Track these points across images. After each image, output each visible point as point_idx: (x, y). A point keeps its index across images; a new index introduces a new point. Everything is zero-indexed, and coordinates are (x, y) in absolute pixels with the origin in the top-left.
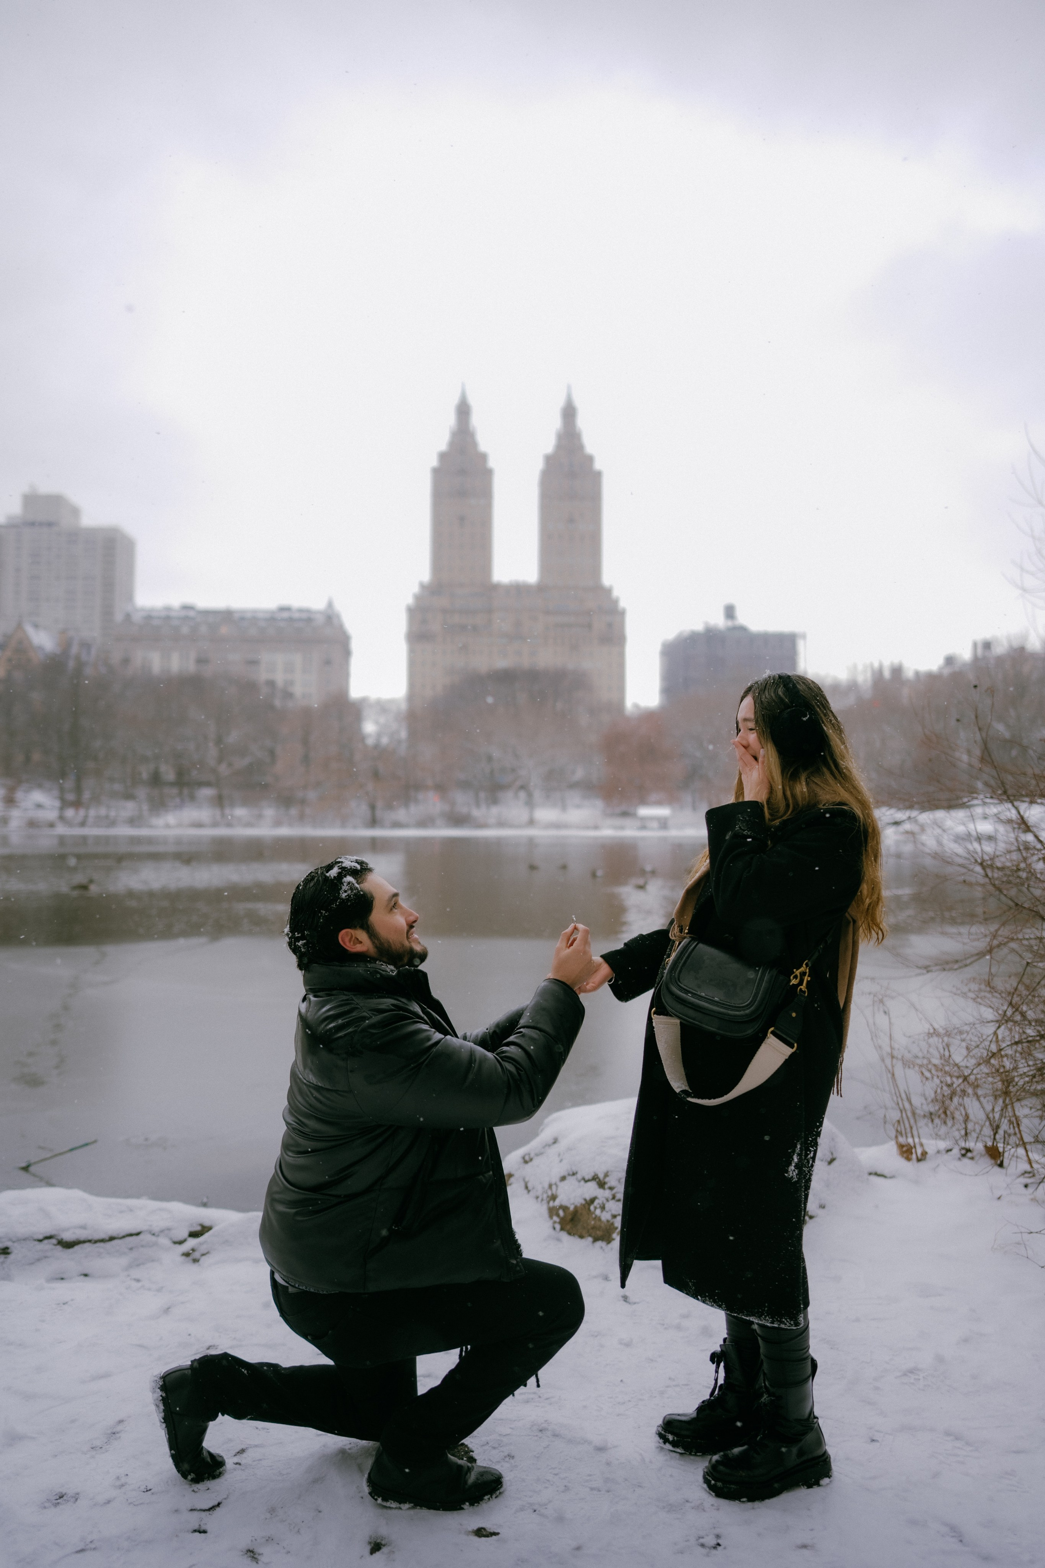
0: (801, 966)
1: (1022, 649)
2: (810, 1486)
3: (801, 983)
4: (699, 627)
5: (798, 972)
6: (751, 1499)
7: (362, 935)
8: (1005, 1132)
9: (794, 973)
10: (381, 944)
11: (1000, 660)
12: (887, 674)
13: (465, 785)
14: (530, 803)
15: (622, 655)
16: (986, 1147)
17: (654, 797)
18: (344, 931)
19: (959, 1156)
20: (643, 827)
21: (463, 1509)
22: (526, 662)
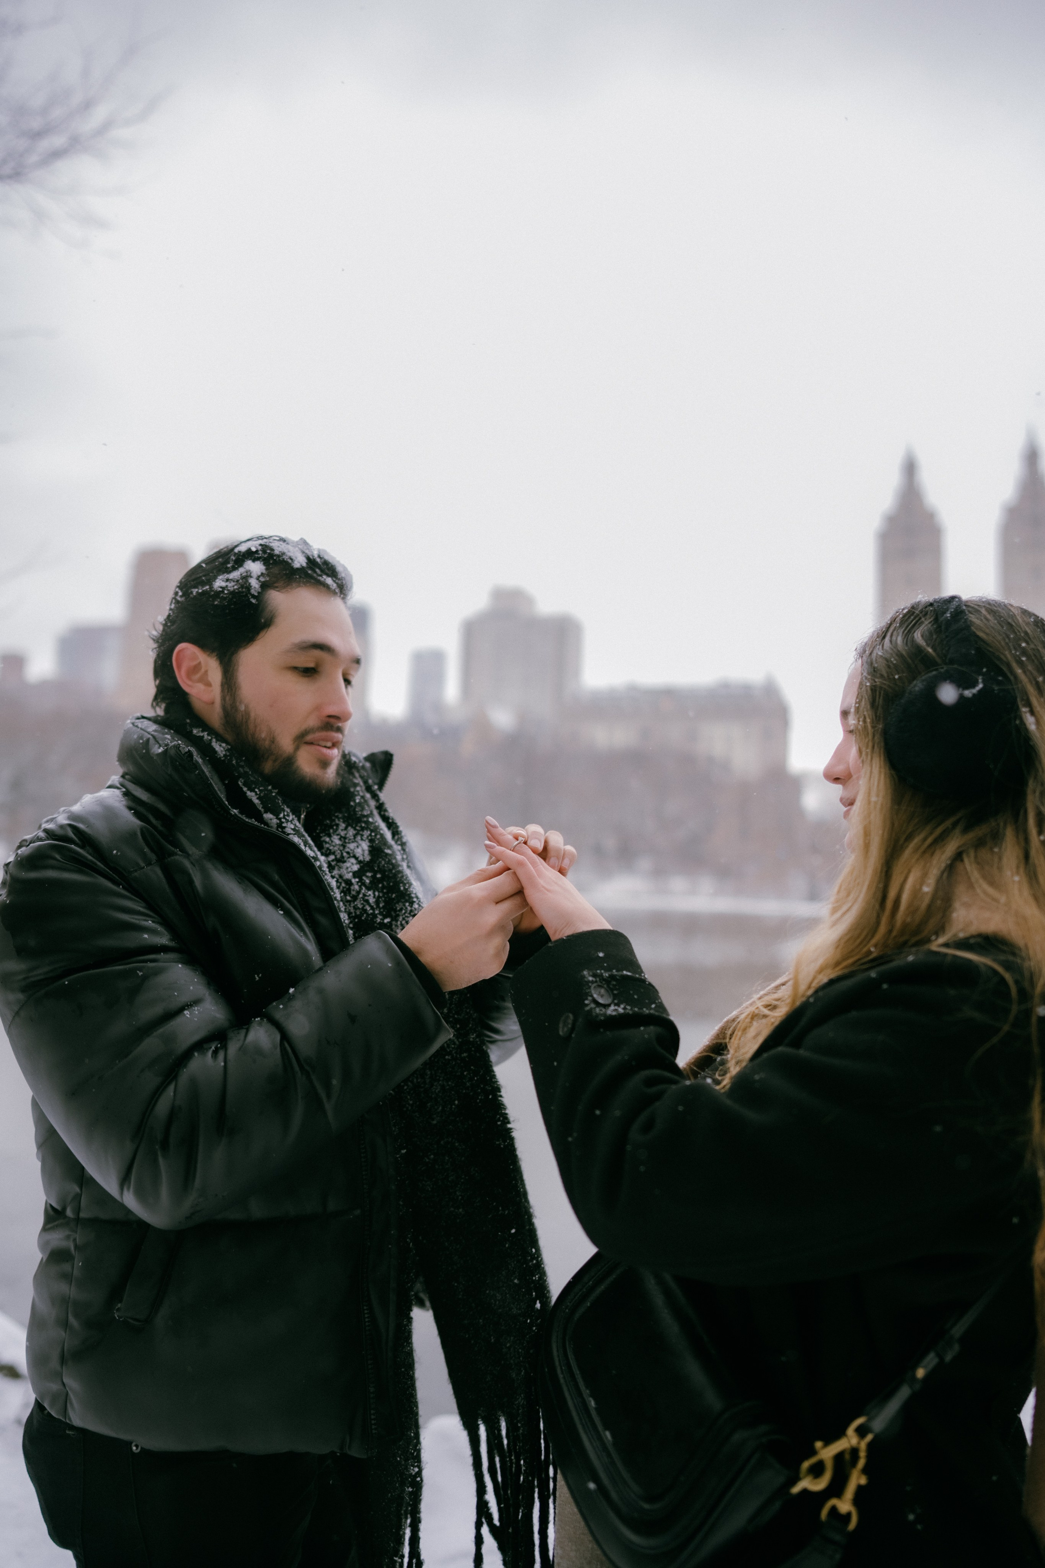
0: (840, 1433)
3: (836, 1488)
5: (827, 1453)
7: (213, 668)
9: (814, 1452)
10: (234, 707)
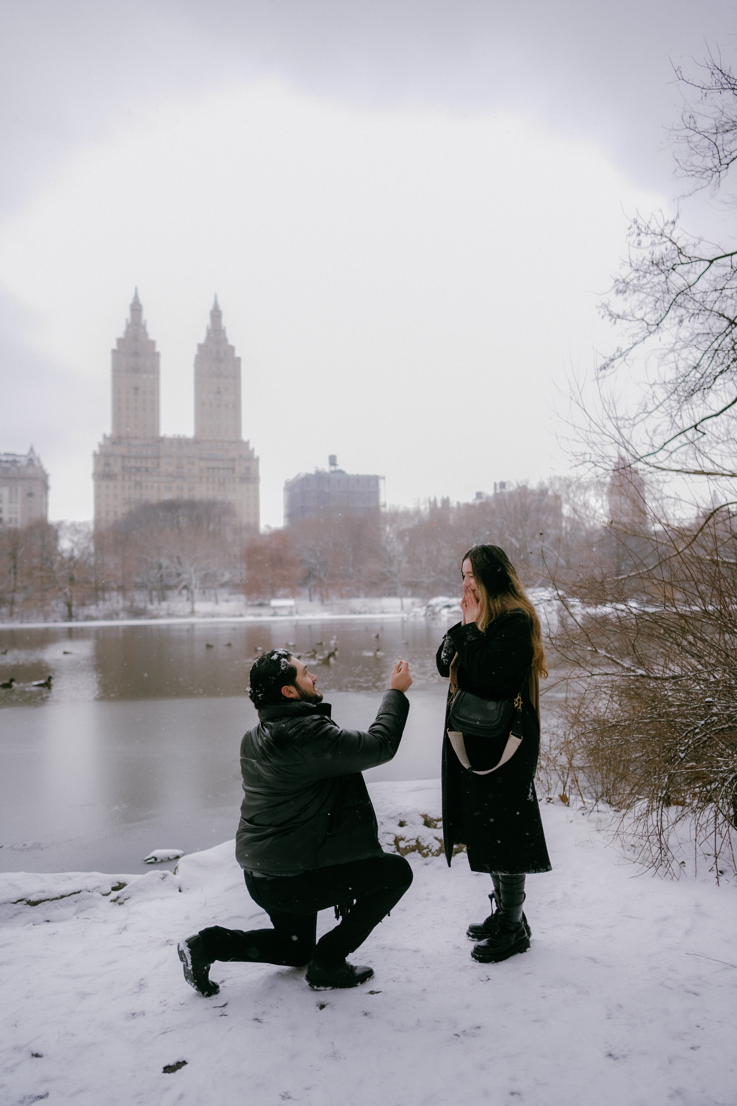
1: (525, 488)
2: (522, 952)
4: (312, 471)
6: (497, 961)
8: (570, 787)
11: (511, 495)
12: (439, 505)
13: (141, 587)
14: (191, 599)
15: (256, 490)
16: (560, 796)
17: (281, 592)
18: (284, 687)
19: (546, 802)
20: (275, 615)
21: (357, 986)
22: (186, 496)
